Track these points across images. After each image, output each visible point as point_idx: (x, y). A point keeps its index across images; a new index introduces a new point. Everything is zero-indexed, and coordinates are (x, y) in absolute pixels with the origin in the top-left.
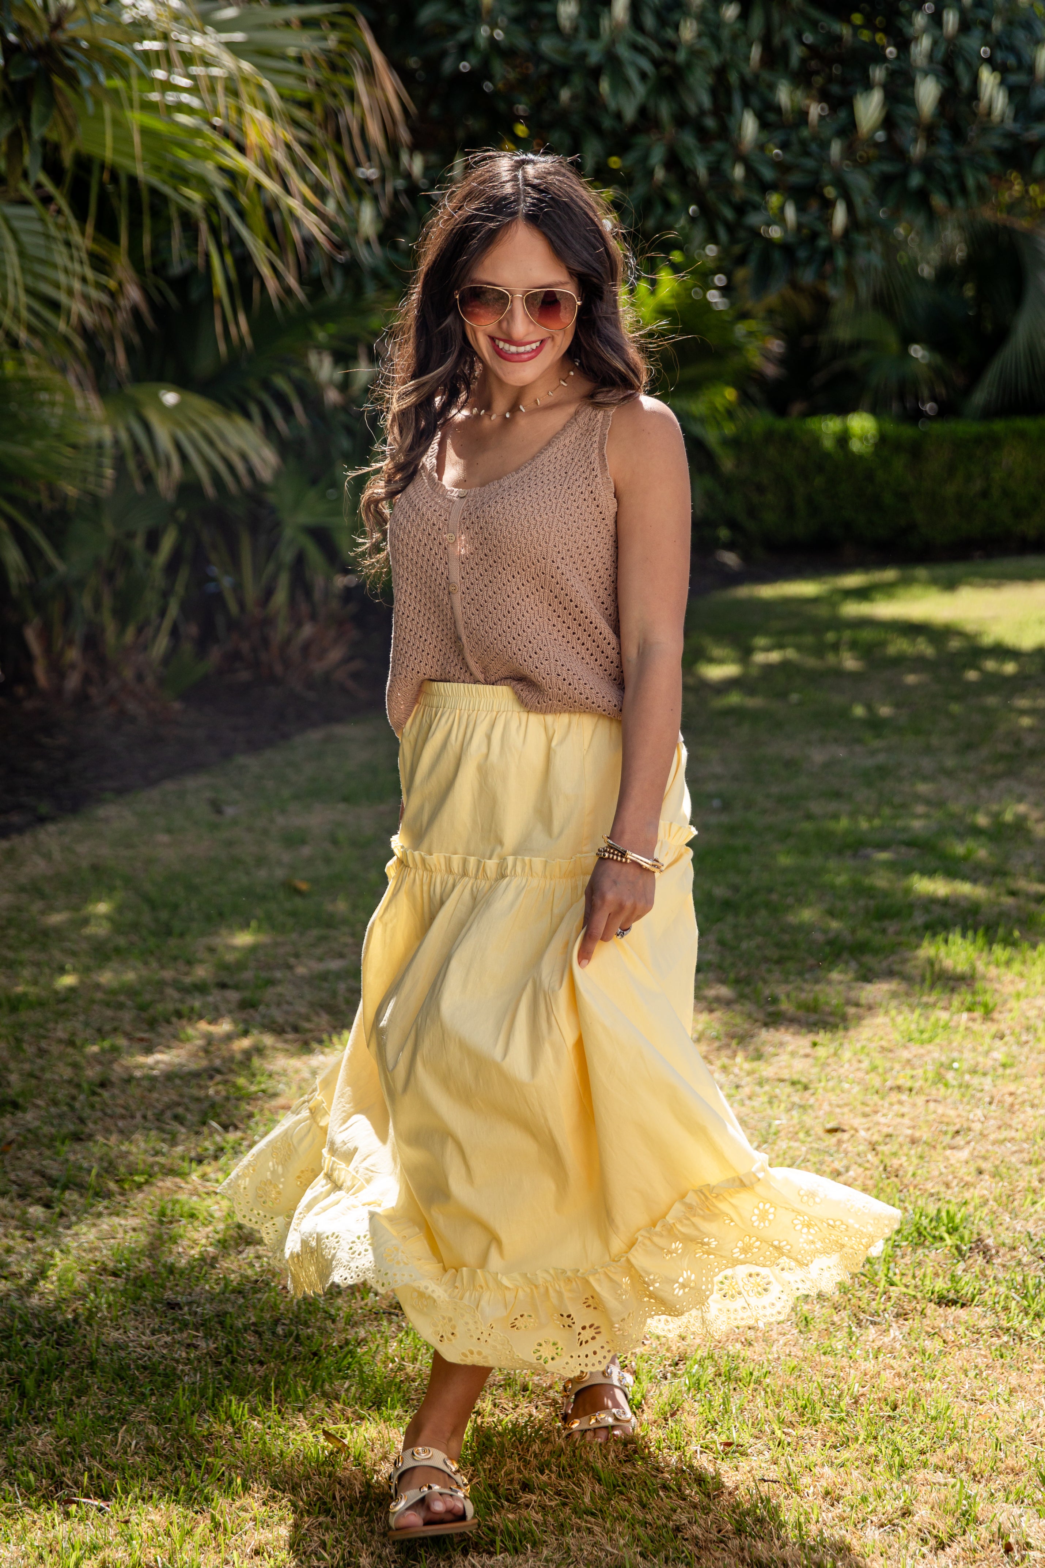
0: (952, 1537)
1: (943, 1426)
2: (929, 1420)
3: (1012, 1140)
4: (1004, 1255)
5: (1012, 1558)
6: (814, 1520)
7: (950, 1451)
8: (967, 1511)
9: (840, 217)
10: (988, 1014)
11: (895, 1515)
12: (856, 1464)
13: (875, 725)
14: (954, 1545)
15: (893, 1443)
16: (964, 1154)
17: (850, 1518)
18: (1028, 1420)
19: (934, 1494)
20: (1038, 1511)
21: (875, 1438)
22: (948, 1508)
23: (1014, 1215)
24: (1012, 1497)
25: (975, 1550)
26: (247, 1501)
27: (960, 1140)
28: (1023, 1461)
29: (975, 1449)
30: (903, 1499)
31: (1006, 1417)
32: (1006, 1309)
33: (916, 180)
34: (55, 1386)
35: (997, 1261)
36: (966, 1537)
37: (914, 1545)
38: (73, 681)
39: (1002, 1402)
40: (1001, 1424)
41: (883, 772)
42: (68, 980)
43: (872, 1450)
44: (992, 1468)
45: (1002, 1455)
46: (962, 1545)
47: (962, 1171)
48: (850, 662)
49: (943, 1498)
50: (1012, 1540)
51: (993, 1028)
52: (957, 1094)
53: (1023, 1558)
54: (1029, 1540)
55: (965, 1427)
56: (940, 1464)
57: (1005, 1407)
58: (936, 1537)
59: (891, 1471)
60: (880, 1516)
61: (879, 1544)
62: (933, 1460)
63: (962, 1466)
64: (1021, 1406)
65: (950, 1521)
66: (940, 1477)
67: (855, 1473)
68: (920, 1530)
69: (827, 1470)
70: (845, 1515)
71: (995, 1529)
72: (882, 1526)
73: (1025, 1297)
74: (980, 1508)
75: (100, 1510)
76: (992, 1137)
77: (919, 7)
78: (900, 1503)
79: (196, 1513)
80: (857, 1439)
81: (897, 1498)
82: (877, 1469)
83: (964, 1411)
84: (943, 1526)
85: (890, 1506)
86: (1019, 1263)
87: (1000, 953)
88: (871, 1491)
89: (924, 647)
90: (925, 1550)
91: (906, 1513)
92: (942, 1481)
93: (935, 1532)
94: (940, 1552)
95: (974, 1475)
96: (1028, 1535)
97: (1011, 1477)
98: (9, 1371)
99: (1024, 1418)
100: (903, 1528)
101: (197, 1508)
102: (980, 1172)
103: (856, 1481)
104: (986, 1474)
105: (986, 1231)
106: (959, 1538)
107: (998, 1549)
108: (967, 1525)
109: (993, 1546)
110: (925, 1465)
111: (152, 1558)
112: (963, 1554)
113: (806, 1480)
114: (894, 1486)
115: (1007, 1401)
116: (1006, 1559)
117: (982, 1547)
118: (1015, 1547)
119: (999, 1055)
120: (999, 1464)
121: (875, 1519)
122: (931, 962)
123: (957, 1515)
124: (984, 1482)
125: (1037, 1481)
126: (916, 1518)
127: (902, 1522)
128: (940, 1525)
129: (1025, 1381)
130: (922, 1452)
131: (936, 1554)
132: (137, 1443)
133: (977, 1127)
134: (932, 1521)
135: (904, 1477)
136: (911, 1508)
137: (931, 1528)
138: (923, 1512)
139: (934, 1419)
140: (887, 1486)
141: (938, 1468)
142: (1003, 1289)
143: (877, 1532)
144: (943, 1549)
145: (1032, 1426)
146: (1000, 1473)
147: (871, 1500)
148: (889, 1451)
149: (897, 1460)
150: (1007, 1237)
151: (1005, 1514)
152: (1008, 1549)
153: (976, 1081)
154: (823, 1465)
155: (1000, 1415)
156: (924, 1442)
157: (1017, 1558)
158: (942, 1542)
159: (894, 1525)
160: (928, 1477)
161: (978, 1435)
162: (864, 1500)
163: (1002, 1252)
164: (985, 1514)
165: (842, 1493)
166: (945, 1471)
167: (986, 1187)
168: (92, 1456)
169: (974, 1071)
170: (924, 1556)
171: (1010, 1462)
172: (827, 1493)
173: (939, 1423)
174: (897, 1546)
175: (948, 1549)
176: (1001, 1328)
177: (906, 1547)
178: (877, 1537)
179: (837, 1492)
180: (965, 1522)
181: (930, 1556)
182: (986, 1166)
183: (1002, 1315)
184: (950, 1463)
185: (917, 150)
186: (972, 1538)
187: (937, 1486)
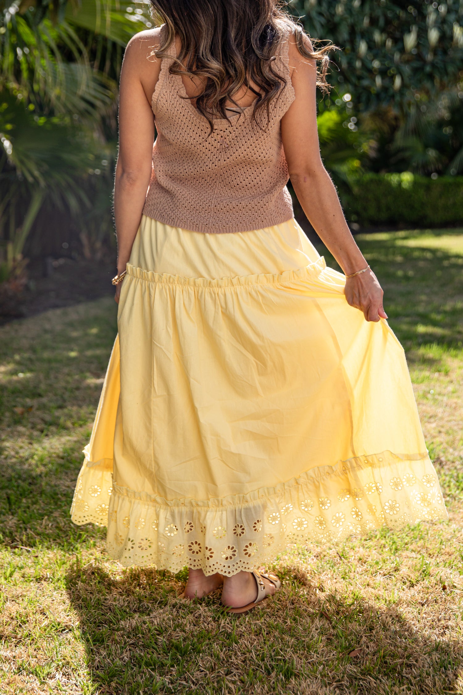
0: (417, 581)
1: (417, 533)
2: (410, 530)
3: (455, 420)
4: (449, 464)
5: (446, 592)
6: (353, 571)
7: (419, 544)
8: (425, 570)
9: (398, 82)
10: (447, 374)
11: (391, 571)
12: (376, 548)
13: (407, 278)
14: (418, 585)
15: (393, 539)
16: (434, 425)
17: (369, 570)
18: (456, 532)
19: (410, 562)
20: (459, 572)
21: (385, 537)
22: (417, 568)
23: (455, 449)
24: (447, 565)
25: (428, 588)
26: (93, 551)
27: (432, 420)
28: (453, 550)
29: (431, 544)
30: (395, 563)
31: (447, 531)
32: (449, 486)
33: (428, 69)
34: (24, 500)
35: (446, 467)
36: (424, 581)
37: (399, 584)
38: (99, 255)
39: (445, 524)
40: (444, 533)
41: (409, 293)
42: (73, 354)
43: (383, 542)
44: (438, 552)
45: (444, 547)
46: (422, 585)
47: (432, 432)
48: (399, 259)
49: (414, 563)
50: (446, 584)
51: (448, 379)
52: (432, 403)
53: (451, 592)
54: (455, 584)
55: (427, 534)
56: (414, 549)
57: (446, 527)
58: (410, 581)
59: (391, 552)
60: (384, 570)
61: (382, 583)
62: (411, 547)
63: (424, 550)
64: (454, 526)
65: (417, 574)
66: (414, 555)
67: (374, 552)
68: (402, 578)
69: (361, 549)
70: (367, 570)
71: (438, 579)
72: (385, 575)
73: (457, 482)
74: (431, 569)
75: (28, 551)
76: (446, 419)
77: (431, 3)
78: (393, 565)
79: (70, 555)
80: (376, 537)
81: (393, 563)
82: (384, 550)
83: (427, 528)
84: (414, 577)
85: (389, 566)
86: (456, 468)
87: (453, 352)
88: (381, 559)
89: (429, 255)
90: (404, 587)
91: (396, 570)
92: (415, 556)
93: (410, 579)
94: (411, 588)
95: (430, 554)
96: (454, 582)
97: (447, 556)
98: (7, 494)
99: (455, 532)
100: (395, 577)
101: (71, 553)
102: (440, 432)
103: (374, 555)
104: (436, 555)
105: (441, 454)
106: (421, 582)
107: (440, 587)
108: (425, 576)
109: (437, 586)
110: (407, 550)
111: (45, 574)
112: (422, 589)
113: (352, 553)
114: (392, 558)
115: (447, 524)
116: (443, 593)
117: (432, 586)
118: (448, 588)
119: (451, 388)
120: (442, 550)
121: (382, 572)
122: (423, 355)
123: (421, 572)
124: (434, 558)
125: (459, 558)
126: (401, 572)
127: (394, 574)
128: (412, 575)
129: (456, 516)
130: (406, 544)
131: (409, 589)
132: (52, 525)
133: (440, 415)
134: (408, 574)
135: (397, 554)
136: (399, 568)
137: (408, 577)
138: (404, 570)
139: (413, 530)
140: (388, 557)
141: (413, 551)
142: (448, 478)
143: (382, 578)
144: (413, 587)
145: (459, 535)
146: (442, 554)
147: (380, 563)
148: (391, 543)
149: (394, 547)
150: (451, 458)
151: (443, 572)
152: (444, 588)
153: (440, 398)
154: (359, 547)
155: (444, 530)
156: (407, 540)
157: (449, 592)
158: (413, 584)
159: (390, 575)
160: (408, 555)
161: (433, 538)
162: (377, 563)
163: (448, 463)
164: (435, 572)
165: (367, 560)
166: (416, 552)
167: (443, 438)
168: (30, 529)
169: (439, 394)
170: (403, 590)
171: (447, 550)
172: (360, 559)
173: (415, 532)
174: (391, 584)
175: (415, 587)
176: (446, 494)
177: (395, 585)
178: (382, 580)
179: (365, 559)
180: (424, 575)
181: (406, 590)
182: (443, 430)
183: (447, 489)
184: (419, 549)
185: (429, 57)
186: (427, 582)
187: (412, 559)
